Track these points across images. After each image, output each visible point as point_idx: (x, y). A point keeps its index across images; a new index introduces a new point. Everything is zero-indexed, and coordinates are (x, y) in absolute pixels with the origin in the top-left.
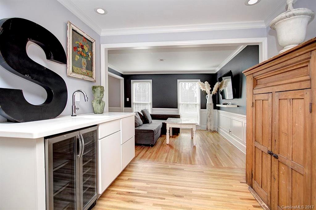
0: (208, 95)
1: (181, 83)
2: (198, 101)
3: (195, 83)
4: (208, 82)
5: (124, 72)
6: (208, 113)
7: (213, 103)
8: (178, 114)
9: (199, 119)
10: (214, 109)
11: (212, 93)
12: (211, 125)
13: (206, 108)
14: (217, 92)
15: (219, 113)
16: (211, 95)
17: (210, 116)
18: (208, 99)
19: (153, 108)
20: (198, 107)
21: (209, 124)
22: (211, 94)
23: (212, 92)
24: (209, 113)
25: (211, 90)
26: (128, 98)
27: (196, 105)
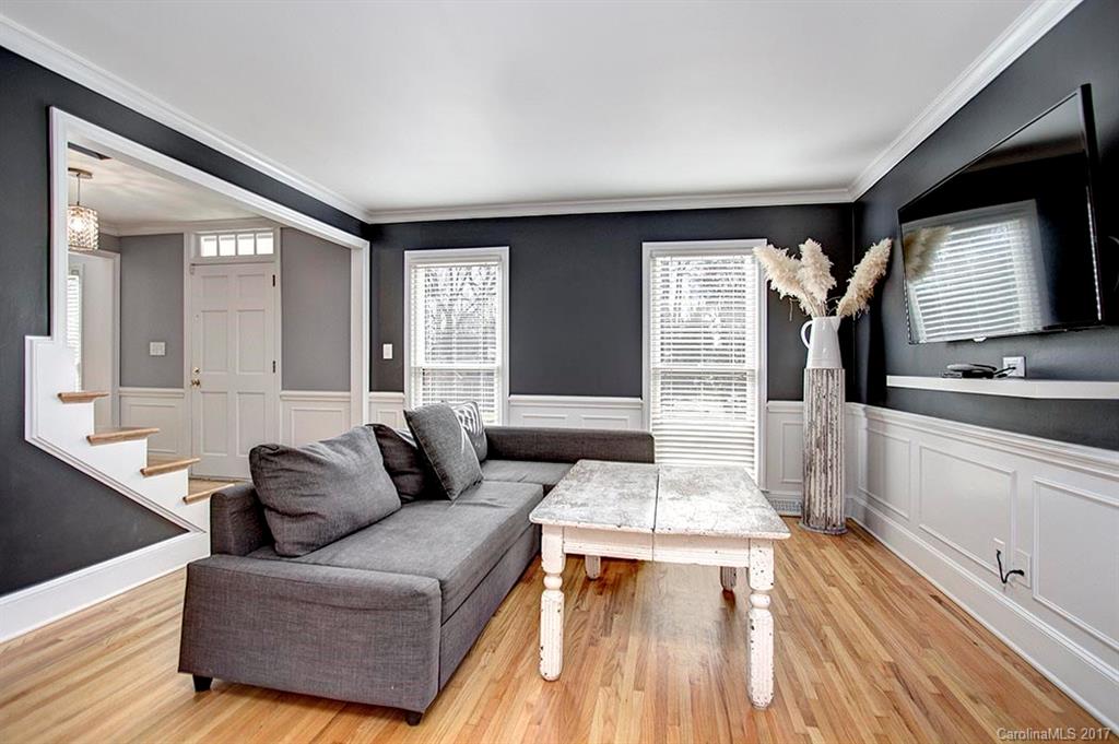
0: (814, 322)
1: (659, 259)
2: (754, 357)
3: (738, 257)
4: (818, 247)
5: (372, 212)
6: (812, 424)
7: (844, 366)
8: (646, 430)
9: (756, 454)
10: (847, 400)
11: (839, 310)
12: (829, 492)
13: (799, 396)
14: (869, 301)
15: (874, 425)
16: (835, 321)
17: (826, 443)
18: (811, 347)
19: (513, 397)
20: (755, 391)
21: (816, 488)
22: (834, 314)
23: (842, 303)
24: (820, 421)
25: (836, 293)
26: (391, 346)
27: (742, 376)
